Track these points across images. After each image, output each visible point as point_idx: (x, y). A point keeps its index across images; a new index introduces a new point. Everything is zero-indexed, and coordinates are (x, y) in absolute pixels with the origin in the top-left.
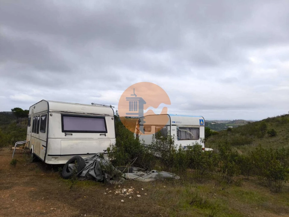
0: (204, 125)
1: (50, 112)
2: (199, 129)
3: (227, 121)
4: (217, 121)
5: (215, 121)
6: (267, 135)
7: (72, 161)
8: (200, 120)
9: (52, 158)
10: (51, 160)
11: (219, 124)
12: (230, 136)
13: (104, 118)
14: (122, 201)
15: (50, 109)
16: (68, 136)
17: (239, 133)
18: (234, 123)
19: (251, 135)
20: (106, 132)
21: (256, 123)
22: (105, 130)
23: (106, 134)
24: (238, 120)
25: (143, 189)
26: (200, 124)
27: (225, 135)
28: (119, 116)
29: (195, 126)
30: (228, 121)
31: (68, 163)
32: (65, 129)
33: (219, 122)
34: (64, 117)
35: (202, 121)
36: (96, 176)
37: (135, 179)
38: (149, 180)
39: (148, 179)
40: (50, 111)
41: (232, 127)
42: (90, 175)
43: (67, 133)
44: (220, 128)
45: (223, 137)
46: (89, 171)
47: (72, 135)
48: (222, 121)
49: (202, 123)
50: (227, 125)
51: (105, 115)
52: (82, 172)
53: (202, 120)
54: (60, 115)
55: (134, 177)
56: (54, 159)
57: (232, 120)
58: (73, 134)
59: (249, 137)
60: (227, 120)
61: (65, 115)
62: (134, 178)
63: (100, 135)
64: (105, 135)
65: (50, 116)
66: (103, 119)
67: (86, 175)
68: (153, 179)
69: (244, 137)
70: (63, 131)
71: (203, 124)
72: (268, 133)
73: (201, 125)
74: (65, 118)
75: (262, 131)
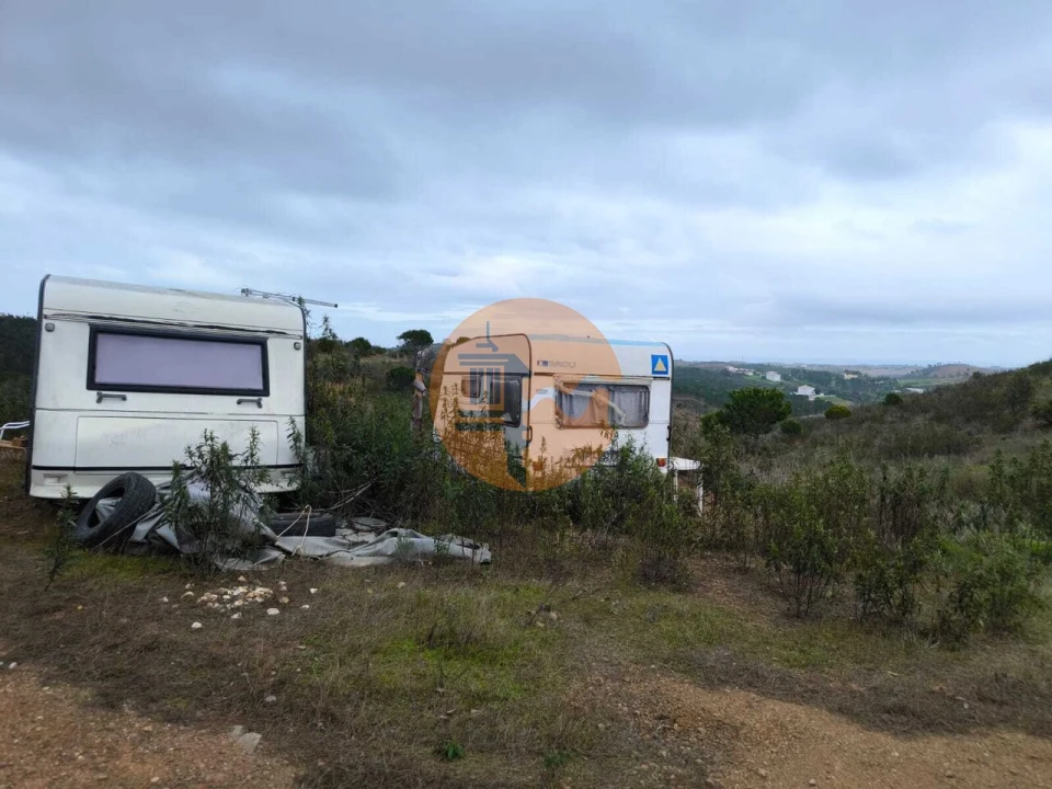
0: (670, 375)
1: (46, 317)
2: (646, 389)
3: (905, 367)
4: (865, 367)
5: (859, 366)
6: (1029, 422)
7: (113, 491)
8: (655, 359)
9: (46, 476)
10: (43, 485)
11: (873, 380)
12: (893, 422)
13: (261, 343)
14: (197, 625)
15: (45, 306)
16: (107, 404)
17: (926, 412)
18: (932, 374)
19: (968, 421)
20: (265, 392)
21: (998, 378)
22: (259, 386)
23: (264, 400)
24: (949, 365)
25: (313, 590)
26: (654, 372)
27: (874, 419)
28: (334, 336)
29: (632, 377)
30: (910, 367)
31: (100, 495)
32: (99, 379)
33: (873, 374)
34: (100, 336)
35: (660, 361)
36: (180, 543)
37: (321, 556)
38: (369, 563)
39: (365, 558)
40: (45, 312)
41: (920, 391)
42: (161, 538)
43: (104, 392)
44: (875, 396)
45: (865, 426)
46: (157, 524)
47: (124, 398)
48: (886, 368)
49: (660, 366)
50: (902, 382)
51: (268, 332)
52: (134, 526)
53: (664, 358)
54: (86, 331)
55: (322, 548)
56: (54, 480)
57: (925, 366)
58: (129, 395)
59: (960, 430)
60: (904, 364)
61: (102, 330)
62: (325, 552)
63: (239, 402)
64: (259, 405)
65: (44, 333)
66: (259, 348)
67: (146, 537)
68: (380, 560)
69: (940, 429)
70: (92, 384)
71: (666, 373)
72: (1035, 413)
73: (658, 375)
74: (102, 339)
75: (1013, 405)
